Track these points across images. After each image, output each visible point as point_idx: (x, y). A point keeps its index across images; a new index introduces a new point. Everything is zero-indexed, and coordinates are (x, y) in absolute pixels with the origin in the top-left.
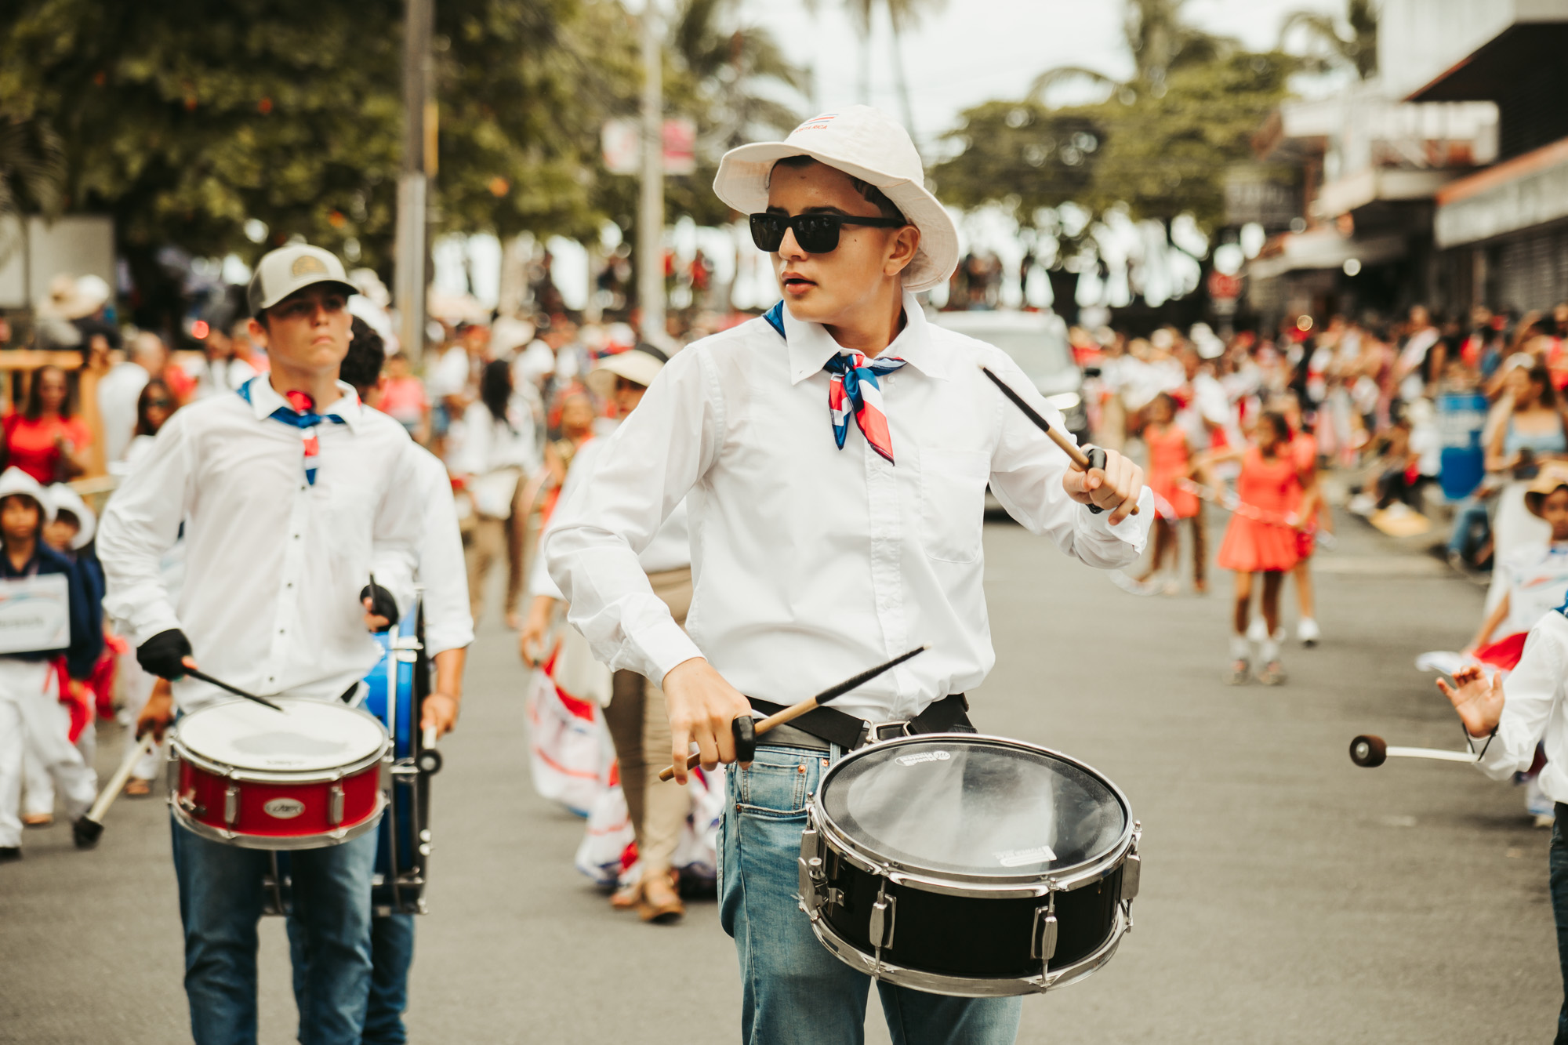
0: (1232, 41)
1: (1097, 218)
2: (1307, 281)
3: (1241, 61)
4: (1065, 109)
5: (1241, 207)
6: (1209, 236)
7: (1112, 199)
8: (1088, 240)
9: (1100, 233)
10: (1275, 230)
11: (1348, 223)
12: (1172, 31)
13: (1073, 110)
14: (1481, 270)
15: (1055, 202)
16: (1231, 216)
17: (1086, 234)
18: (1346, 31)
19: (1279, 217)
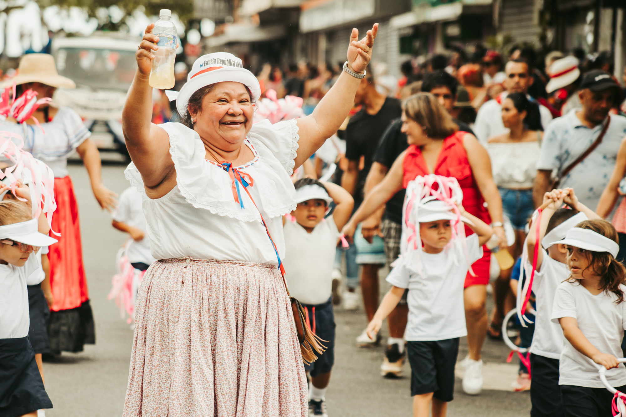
1: (129, 14)
2: (236, 48)
5: (202, 10)
6: (185, 25)
7: (136, 4)
8: (124, 26)
9: (130, 21)
10: (219, 22)
11: (257, 19)
14: (323, 44)
15: (107, 5)
16: (196, 15)
17: (123, 22)
19: (221, 15)
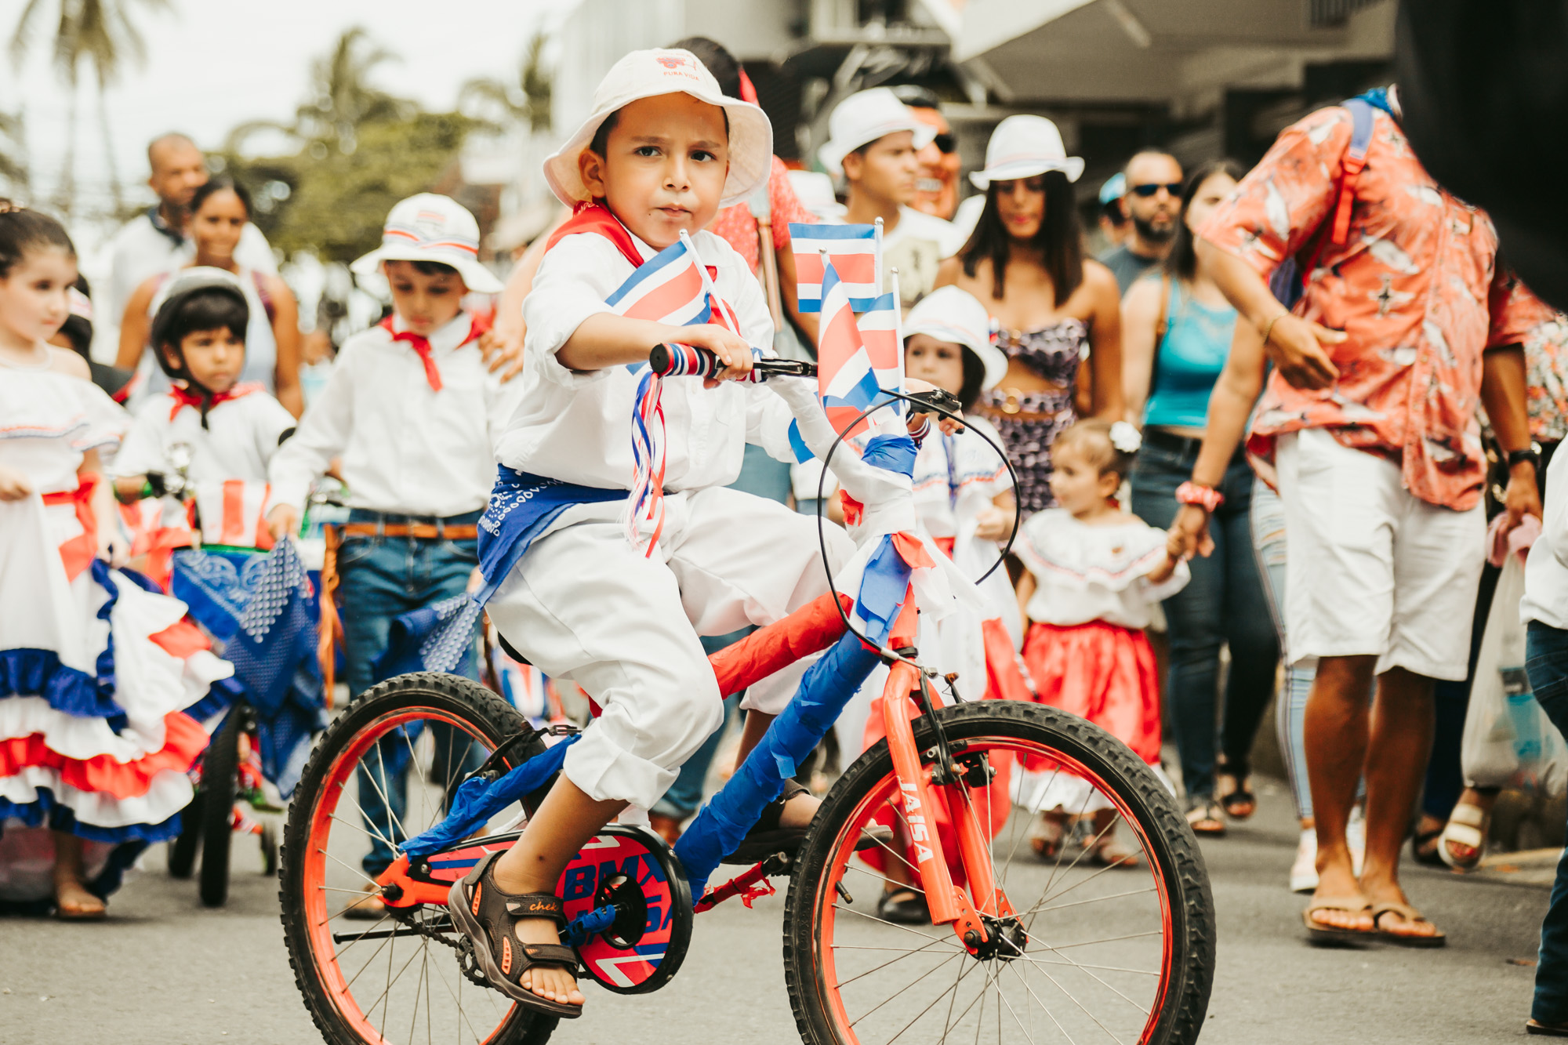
0: (413, 103)
3: (425, 121)
4: (261, 159)
12: (357, 93)
13: (267, 160)
18: (519, 97)
